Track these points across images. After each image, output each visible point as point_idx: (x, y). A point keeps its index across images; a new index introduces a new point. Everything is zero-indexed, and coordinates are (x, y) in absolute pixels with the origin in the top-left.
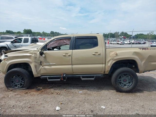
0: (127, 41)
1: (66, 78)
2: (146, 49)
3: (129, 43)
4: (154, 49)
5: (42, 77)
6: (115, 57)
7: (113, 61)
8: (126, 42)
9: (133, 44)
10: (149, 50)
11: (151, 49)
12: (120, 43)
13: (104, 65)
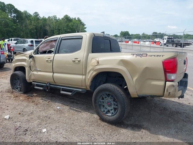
1: (49, 88)
2: (144, 55)
4: (158, 56)
5: (33, 83)
6: (96, 66)
7: (94, 72)
10: (148, 57)
11: (152, 56)
13: (84, 77)
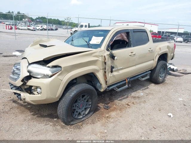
0: (39, 26)
3: (41, 29)
8: (38, 28)
9: (45, 30)
12: (31, 28)
